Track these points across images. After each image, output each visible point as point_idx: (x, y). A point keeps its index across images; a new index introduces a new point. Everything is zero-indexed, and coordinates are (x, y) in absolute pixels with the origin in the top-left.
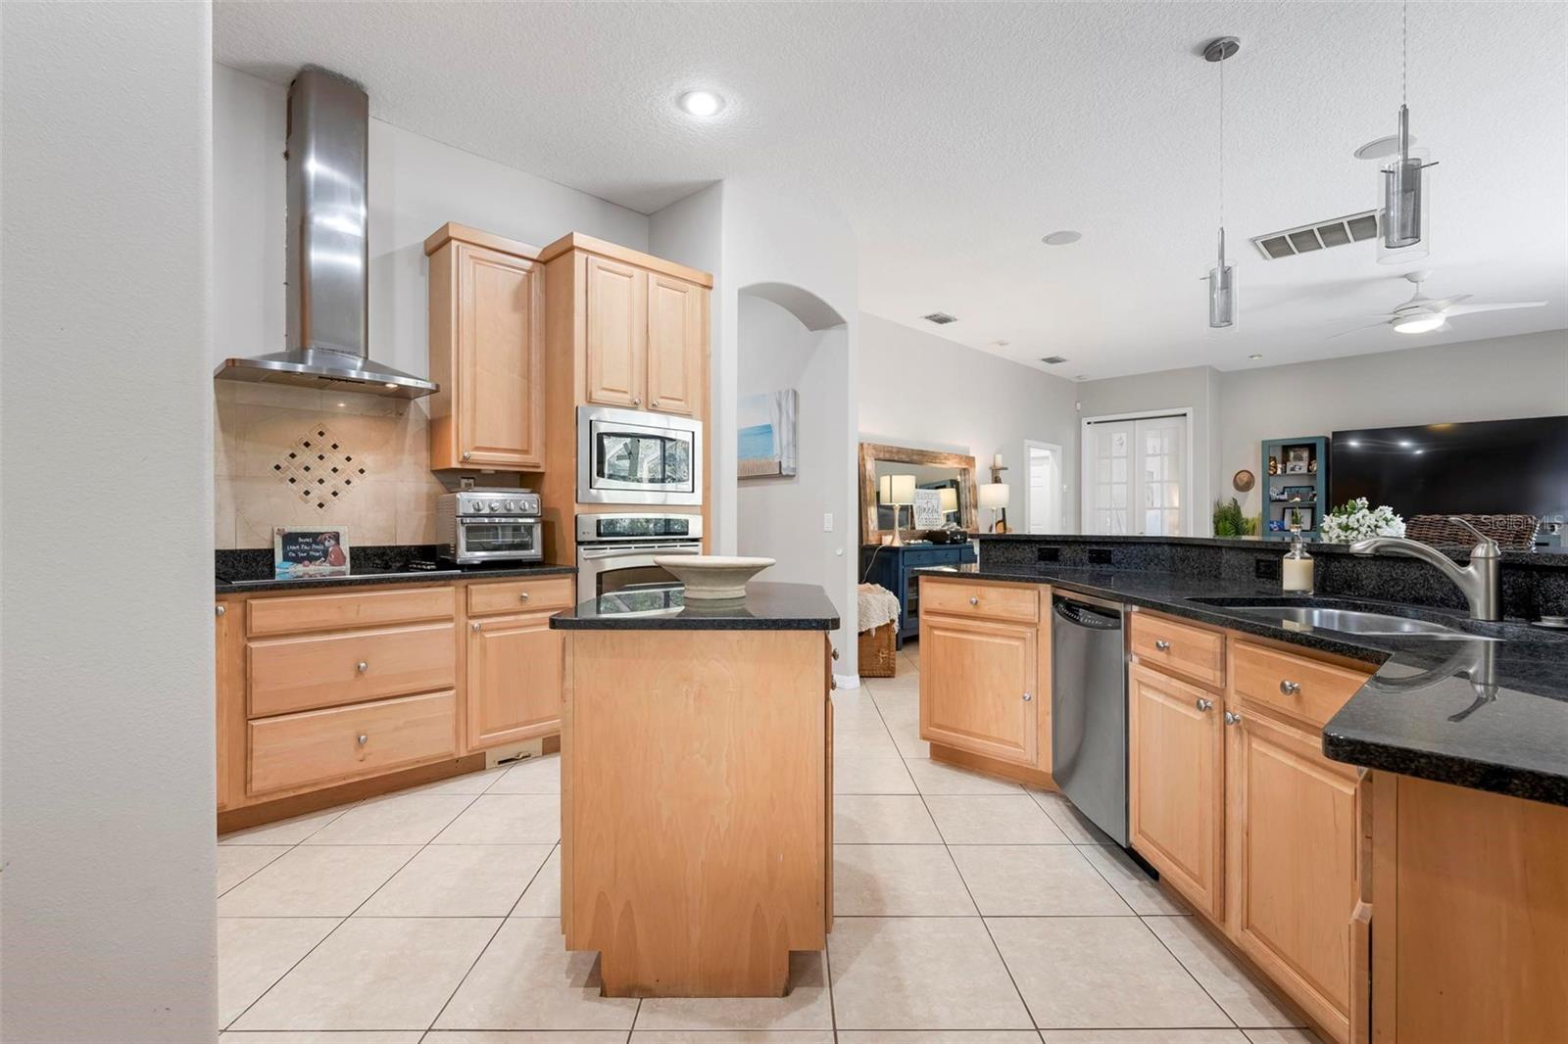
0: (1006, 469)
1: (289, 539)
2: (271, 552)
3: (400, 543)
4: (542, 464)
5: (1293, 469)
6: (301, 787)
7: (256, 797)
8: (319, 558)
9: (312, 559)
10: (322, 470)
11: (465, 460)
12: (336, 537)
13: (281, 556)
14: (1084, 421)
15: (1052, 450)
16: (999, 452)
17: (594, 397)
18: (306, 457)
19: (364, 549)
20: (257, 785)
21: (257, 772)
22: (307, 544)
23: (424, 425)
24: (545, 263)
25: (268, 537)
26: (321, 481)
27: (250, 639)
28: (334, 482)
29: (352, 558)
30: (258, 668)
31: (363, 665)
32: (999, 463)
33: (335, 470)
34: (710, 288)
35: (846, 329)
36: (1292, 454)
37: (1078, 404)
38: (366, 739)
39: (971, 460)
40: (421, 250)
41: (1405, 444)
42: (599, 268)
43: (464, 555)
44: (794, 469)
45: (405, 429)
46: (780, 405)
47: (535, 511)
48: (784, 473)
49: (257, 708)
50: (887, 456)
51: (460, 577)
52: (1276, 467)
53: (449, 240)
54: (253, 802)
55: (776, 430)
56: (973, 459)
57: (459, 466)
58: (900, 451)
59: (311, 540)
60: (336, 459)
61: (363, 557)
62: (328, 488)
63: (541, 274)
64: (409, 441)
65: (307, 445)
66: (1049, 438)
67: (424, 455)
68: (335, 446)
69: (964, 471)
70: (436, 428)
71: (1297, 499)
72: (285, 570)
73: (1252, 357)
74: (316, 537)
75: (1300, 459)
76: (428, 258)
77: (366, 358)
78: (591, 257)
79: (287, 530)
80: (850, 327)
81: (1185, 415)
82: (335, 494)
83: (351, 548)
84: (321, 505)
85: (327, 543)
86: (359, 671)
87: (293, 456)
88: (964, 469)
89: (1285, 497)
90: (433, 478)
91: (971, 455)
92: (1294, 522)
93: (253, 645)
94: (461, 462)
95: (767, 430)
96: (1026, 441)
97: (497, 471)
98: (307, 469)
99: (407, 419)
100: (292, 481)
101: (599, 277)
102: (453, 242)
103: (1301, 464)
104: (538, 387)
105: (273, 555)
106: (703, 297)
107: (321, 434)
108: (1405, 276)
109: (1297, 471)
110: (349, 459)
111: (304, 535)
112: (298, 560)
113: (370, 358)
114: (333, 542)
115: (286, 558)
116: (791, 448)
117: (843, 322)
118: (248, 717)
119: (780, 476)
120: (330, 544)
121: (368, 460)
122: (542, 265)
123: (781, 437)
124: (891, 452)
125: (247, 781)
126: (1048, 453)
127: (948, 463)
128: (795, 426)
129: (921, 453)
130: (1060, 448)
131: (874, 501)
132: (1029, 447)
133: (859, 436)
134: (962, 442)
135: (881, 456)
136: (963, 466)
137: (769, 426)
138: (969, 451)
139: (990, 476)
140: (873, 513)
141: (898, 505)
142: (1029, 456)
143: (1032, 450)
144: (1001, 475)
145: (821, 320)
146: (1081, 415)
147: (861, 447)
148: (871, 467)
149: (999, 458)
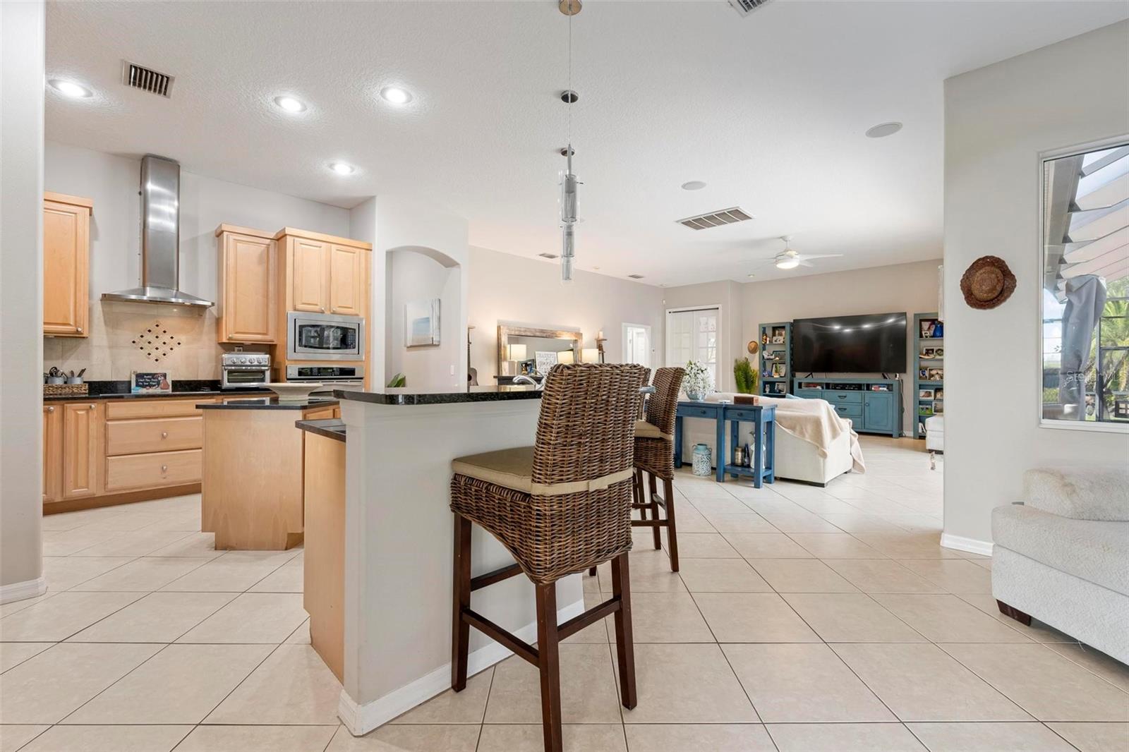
0: (606, 340)
1: (139, 376)
2: (130, 383)
3: (199, 379)
4: (274, 340)
5: (776, 341)
6: (133, 489)
7: (110, 491)
8: (155, 385)
9: (151, 386)
10: (158, 343)
11: (230, 339)
12: (165, 375)
13: (135, 384)
14: (667, 311)
15: (646, 329)
16: (601, 331)
17: (297, 307)
18: (149, 337)
19: (180, 381)
20: (110, 486)
21: (110, 479)
22: (149, 379)
23: (214, 321)
24: (278, 240)
25: (128, 375)
26: (157, 349)
27: (108, 420)
28: (163, 349)
29: (173, 385)
30: (111, 433)
31: (165, 434)
32: (601, 337)
33: (164, 343)
34: (371, 250)
35: (460, 267)
36: (777, 332)
37: (664, 302)
38: (166, 469)
39: (579, 335)
40: (214, 235)
41: (837, 327)
42: (301, 244)
43: (226, 384)
44: (439, 342)
45: (204, 322)
46: (432, 306)
47: (267, 363)
48: (434, 343)
49: (110, 452)
50: (519, 333)
51: (218, 394)
52: (766, 340)
53: (222, 232)
54: (109, 494)
55: (431, 320)
56: (581, 334)
57: (227, 341)
58: (526, 330)
59: (151, 377)
60: (166, 338)
61: (177, 385)
62: (160, 352)
63: (275, 247)
64: (206, 329)
65: (149, 331)
66: (644, 322)
67: (214, 336)
68: (165, 332)
69: (576, 341)
70: (218, 321)
71: (777, 358)
72: (136, 390)
73: (749, 275)
74: (153, 375)
75: (781, 335)
76: (217, 238)
77: (178, 290)
78: (296, 239)
79: (139, 372)
80: (462, 267)
81: (718, 309)
82: (164, 355)
83: (173, 381)
84: (157, 360)
85: (159, 379)
86: (163, 437)
87: (142, 336)
88: (576, 340)
89: (773, 357)
90: (219, 347)
91: (581, 332)
92: (776, 372)
93: (109, 423)
94: (228, 340)
95: (427, 320)
96: (624, 324)
97: (253, 344)
98: (149, 343)
99: (205, 318)
100: (142, 348)
101: (299, 248)
102: (225, 233)
103: (781, 338)
104: (273, 302)
105: (130, 384)
106: (366, 255)
107: (157, 326)
108: (781, 238)
109: (778, 342)
110: (172, 338)
111: (147, 375)
112: (143, 386)
113: (180, 290)
114: (163, 378)
115: (137, 385)
116: (438, 330)
117: (458, 264)
118: (106, 455)
119: (433, 345)
120: (161, 379)
121: (182, 338)
122: (277, 242)
123: (433, 324)
124: (520, 330)
125: (106, 484)
126: (643, 330)
127: (566, 337)
128: (439, 318)
129: (542, 331)
130: (650, 327)
131: (505, 359)
132: (626, 327)
133: (498, 321)
134: (572, 323)
135: (513, 333)
136: (574, 338)
137: (428, 318)
138: (579, 329)
139: (595, 344)
140: (505, 365)
141: (516, 361)
142: (626, 332)
143: (629, 328)
144: (604, 343)
145: (448, 263)
146: (665, 308)
147: (499, 328)
148: (504, 339)
149: (601, 333)
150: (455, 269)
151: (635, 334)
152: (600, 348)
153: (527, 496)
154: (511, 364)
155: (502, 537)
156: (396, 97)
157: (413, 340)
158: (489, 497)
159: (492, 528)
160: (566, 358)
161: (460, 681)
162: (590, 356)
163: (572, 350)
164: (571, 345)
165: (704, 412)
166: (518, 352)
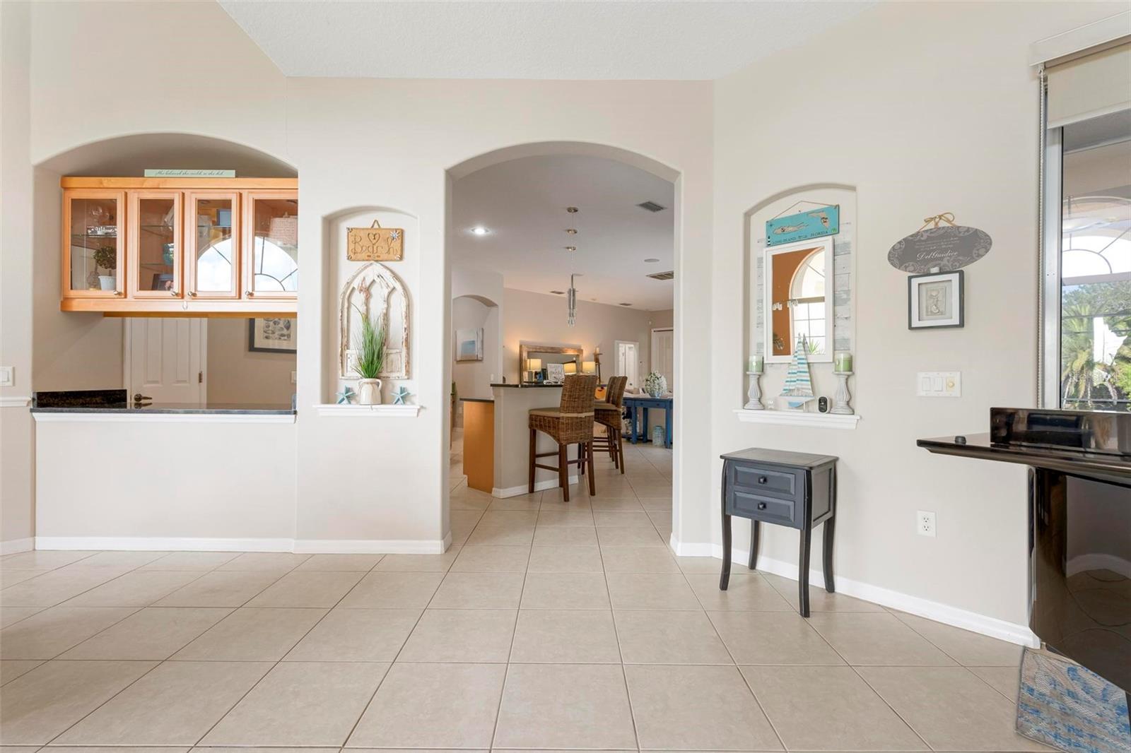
0: (601, 354)
14: (653, 330)
15: (635, 344)
16: (598, 347)
32: (598, 352)
35: (497, 306)
37: (650, 323)
39: (580, 351)
44: (482, 358)
46: (477, 333)
50: (534, 350)
55: (476, 343)
56: (582, 350)
58: (541, 347)
66: (633, 339)
69: (578, 356)
80: (499, 306)
91: (582, 348)
95: (473, 342)
96: (616, 341)
116: (481, 350)
119: (477, 360)
123: (478, 345)
124: (536, 349)
126: (632, 346)
127: (571, 352)
128: (482, 341)
129: (552, 348)
130: (638, 343)
131: (526, 370)
132: (618, 344)
133: (521, 342)
134: (575, 342)
135: (531, 350)
136: (576, 353)
137: (474, 342)
138: (580, 347)
139: (593, 358)
140: (526, 374)
141: (534, 371)
142: (618, 348)
143: (620, 345)
144: (600, 357)
145: (489, 304)
146: (652, 327)
147: (521, 347)
148: (525, 355)
149: (598, 349)
150: (494, 309)
151: (627, 348)
152: (597, 361)
153: (558, 418)
154: (530, 373)
155: (549, 433)
156: (480, 231)
157: (462, 357)
158: (544, 420)
159: (545, 431)
160: (570, 369)
161: (532, 490)
162: (589, 367)
163: (574, 362)
164: (574, 359)
165: (658, 405)
166: (535, 364)
